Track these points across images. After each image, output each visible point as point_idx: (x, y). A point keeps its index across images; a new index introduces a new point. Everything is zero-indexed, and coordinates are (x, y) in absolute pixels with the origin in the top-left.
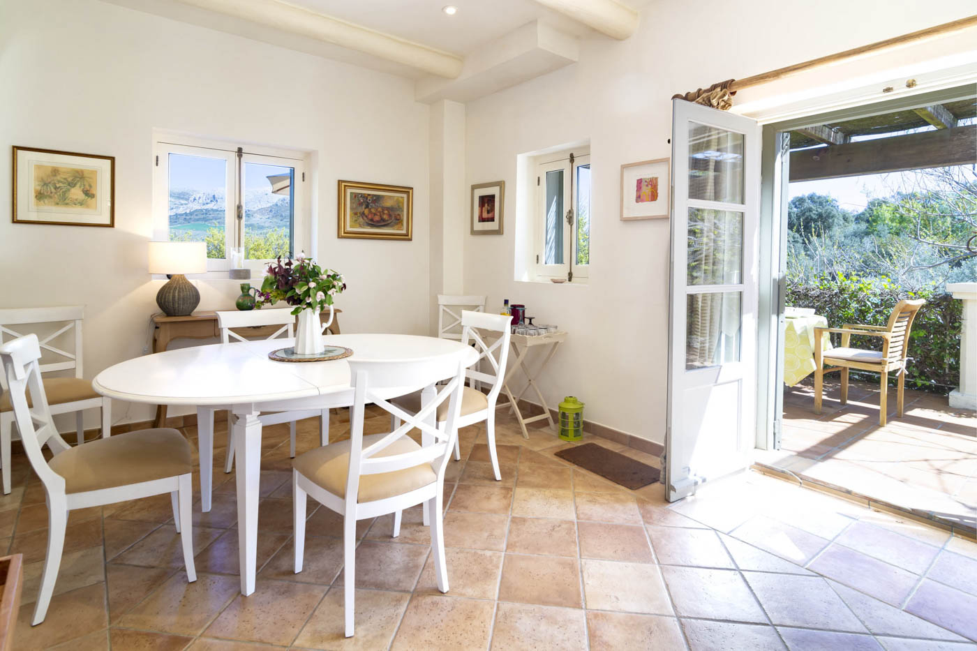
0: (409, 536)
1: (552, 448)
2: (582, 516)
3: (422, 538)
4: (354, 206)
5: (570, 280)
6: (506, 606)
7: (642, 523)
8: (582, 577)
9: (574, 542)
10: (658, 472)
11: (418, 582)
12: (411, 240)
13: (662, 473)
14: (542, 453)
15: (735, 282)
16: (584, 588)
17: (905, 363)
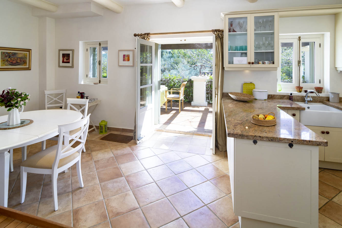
0: (61, 177)
1: (98, 138)
2: (115, 154)
3: (67, 176)
4: (3, 57)
5: (100, 83)
6: (103, 184)
7: (132, 151)
8: (121, 169)
9: (116, 162)
10: (132, 137)
11: (72, 188)
12: (30, 70)
13: (134, 137)
14: (96, 140)
15: (150, 83)
16: (122, 171)
17: (183, 97)
